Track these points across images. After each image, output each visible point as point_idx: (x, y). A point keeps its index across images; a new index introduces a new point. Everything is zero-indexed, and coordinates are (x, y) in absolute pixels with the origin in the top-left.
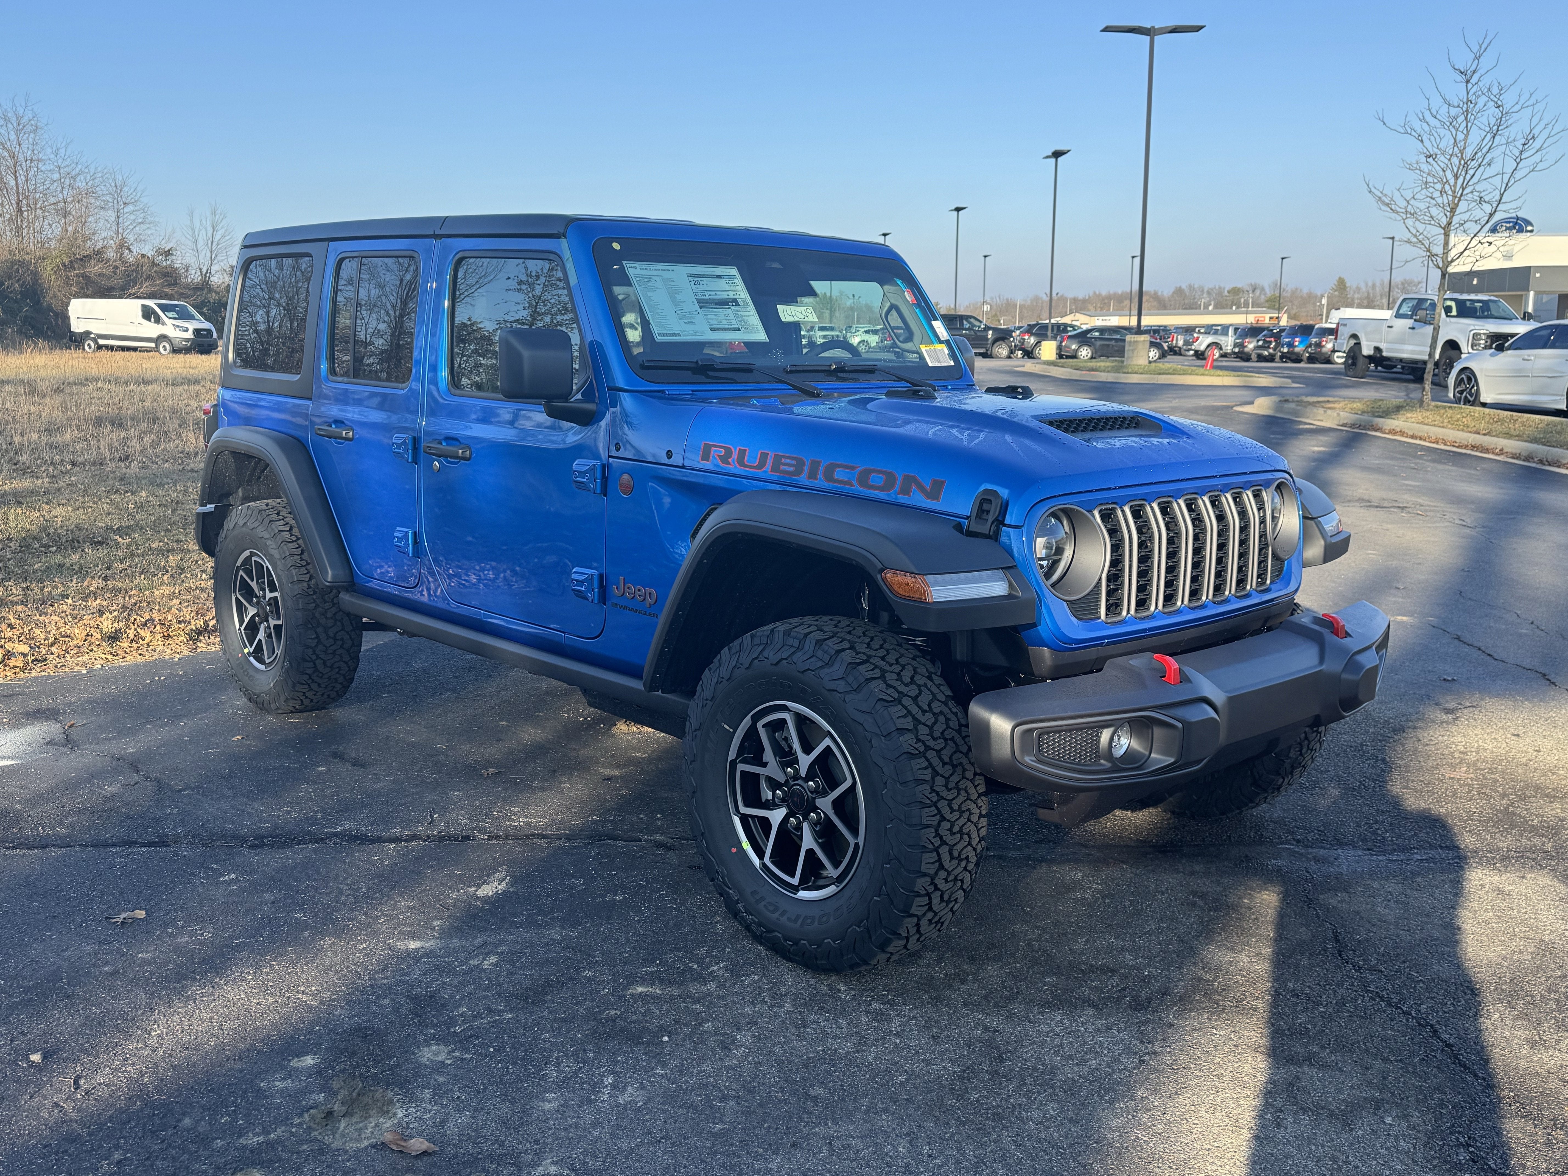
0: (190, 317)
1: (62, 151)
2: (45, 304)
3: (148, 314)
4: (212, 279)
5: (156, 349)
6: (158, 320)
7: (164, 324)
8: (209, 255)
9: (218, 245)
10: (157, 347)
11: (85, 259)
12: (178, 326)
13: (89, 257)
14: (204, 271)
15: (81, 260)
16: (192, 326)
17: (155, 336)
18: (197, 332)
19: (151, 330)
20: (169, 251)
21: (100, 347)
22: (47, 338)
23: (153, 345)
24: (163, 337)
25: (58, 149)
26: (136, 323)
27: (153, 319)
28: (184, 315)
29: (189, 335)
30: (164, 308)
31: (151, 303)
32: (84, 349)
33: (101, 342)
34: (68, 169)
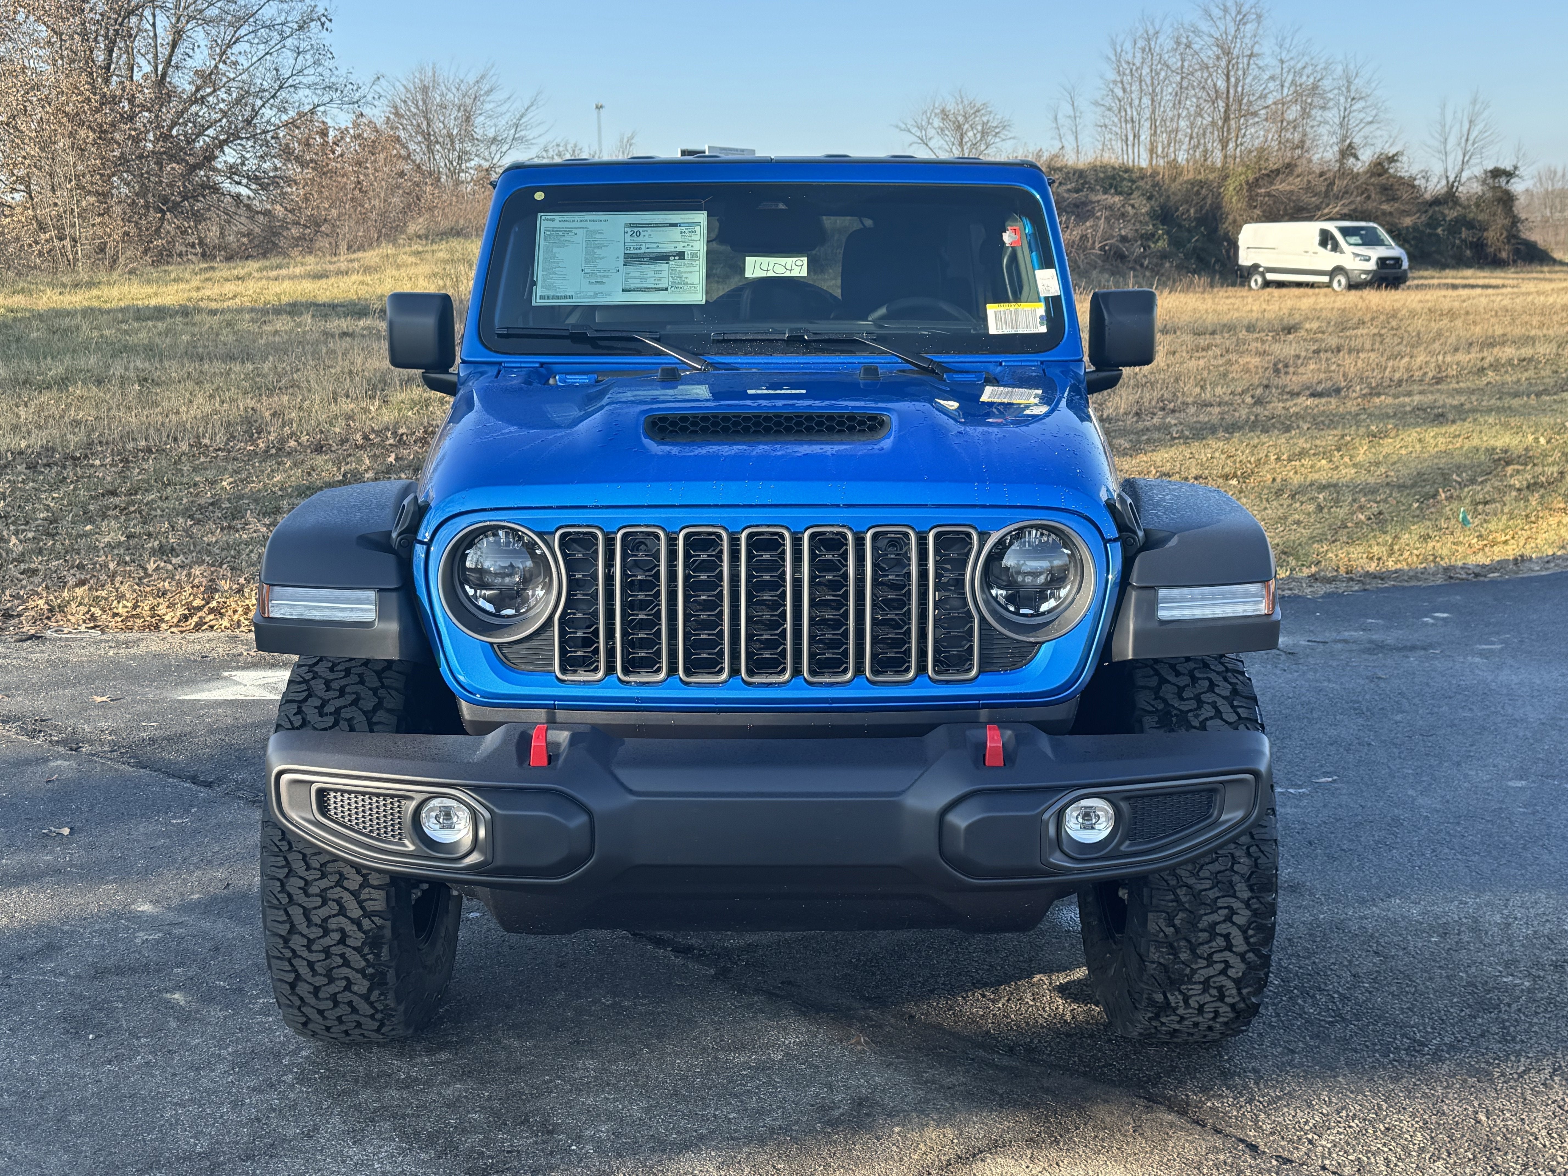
0: (1379, 242)
1: (1288, 41)
2: (1221, 232)
3: (1326, 239)
4: (1460, 189)
5: (1329, 285)
6: (1336, 247)
7: (1342, 252)
8: (1460, 158)
9: (1474, 144)
10: (1331, 281)
11: (1273, 175)
12: (1358, 255)
13: (1277, 172)
14: (1451, 179)
15: (1268, 175)
16: (1376, 253)
17: (1329, 268)
18: (1382, 261)
19: (1327, 260)
20: (1394, 156)
21: (1267, 284)
22: (1211, 272)
23: (1326, 279)
24: (1339, 270)
25: (1284, 39)
26: (1310, 253)
27: (1329, 247)
28: (1370, 240)
29: (1371, 266)
30: (1346, 232)
31: (1331, 227)
32: (1250, 286)
33: (1270, 277)
34: (1292, 63)
